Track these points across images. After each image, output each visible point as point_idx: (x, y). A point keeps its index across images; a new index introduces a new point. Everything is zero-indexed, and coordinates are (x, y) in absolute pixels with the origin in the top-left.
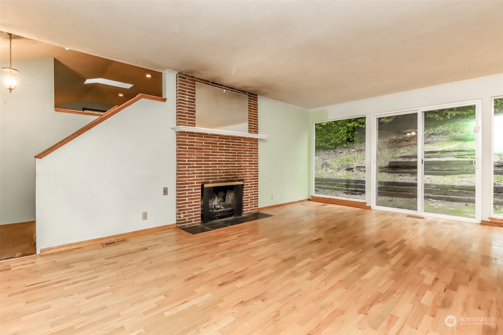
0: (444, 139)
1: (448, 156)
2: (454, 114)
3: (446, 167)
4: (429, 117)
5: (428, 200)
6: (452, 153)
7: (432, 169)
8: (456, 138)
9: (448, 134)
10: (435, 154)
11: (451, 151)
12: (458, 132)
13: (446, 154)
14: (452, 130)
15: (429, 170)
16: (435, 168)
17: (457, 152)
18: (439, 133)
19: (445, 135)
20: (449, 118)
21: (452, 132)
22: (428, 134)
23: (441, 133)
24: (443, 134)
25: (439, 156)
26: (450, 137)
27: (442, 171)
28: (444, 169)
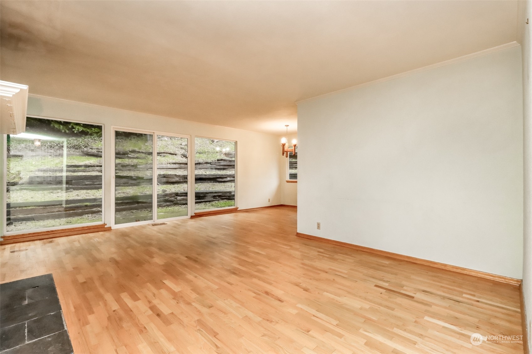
0: (76, 153)
1: (93, 171)
2: (81, 129)
3: (96, 181)
4: (54, 127)
5: (99, 214)
6: (96, 168)
7: (84, 184)
8: (89, 154)
9: (79, 148)
10: (80, 168)
11: (94, 166)
12: (88, 148)
13: (91, 169)
14: (83, 145)
15: (81, 184)
16: (87, 183)
17: (99, 167)
18: (70, 147)
19: (77, 149)
20: (75, 132)
21: (83, 147)
22: (59, 145)
23: (72, 147)
24: (74, 148)
25: (85, 171)
26: (82, 151)
27: (93, 185)
28: (95, 183)
